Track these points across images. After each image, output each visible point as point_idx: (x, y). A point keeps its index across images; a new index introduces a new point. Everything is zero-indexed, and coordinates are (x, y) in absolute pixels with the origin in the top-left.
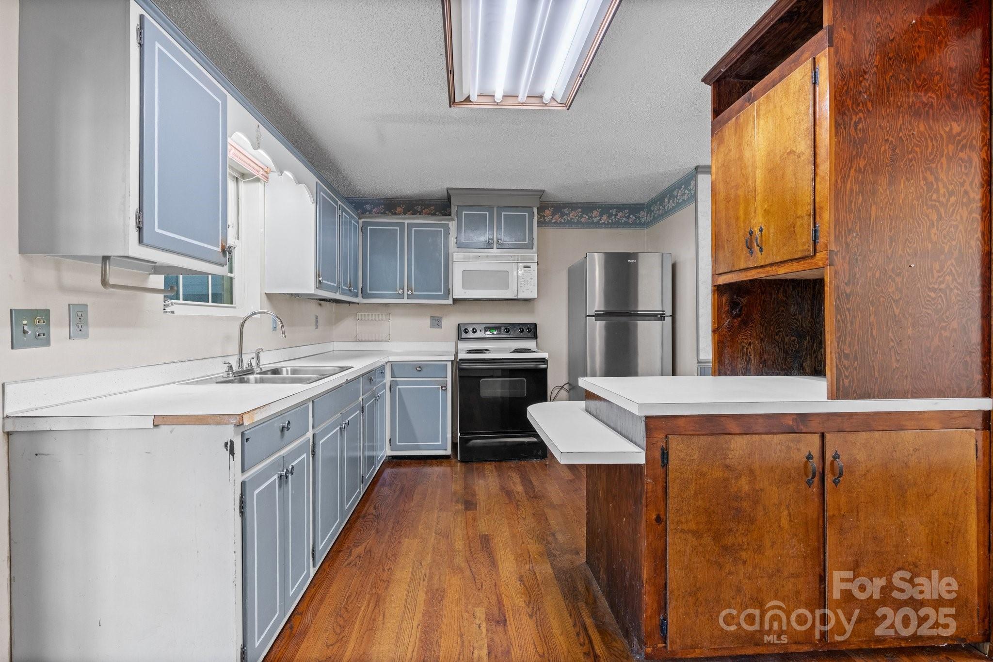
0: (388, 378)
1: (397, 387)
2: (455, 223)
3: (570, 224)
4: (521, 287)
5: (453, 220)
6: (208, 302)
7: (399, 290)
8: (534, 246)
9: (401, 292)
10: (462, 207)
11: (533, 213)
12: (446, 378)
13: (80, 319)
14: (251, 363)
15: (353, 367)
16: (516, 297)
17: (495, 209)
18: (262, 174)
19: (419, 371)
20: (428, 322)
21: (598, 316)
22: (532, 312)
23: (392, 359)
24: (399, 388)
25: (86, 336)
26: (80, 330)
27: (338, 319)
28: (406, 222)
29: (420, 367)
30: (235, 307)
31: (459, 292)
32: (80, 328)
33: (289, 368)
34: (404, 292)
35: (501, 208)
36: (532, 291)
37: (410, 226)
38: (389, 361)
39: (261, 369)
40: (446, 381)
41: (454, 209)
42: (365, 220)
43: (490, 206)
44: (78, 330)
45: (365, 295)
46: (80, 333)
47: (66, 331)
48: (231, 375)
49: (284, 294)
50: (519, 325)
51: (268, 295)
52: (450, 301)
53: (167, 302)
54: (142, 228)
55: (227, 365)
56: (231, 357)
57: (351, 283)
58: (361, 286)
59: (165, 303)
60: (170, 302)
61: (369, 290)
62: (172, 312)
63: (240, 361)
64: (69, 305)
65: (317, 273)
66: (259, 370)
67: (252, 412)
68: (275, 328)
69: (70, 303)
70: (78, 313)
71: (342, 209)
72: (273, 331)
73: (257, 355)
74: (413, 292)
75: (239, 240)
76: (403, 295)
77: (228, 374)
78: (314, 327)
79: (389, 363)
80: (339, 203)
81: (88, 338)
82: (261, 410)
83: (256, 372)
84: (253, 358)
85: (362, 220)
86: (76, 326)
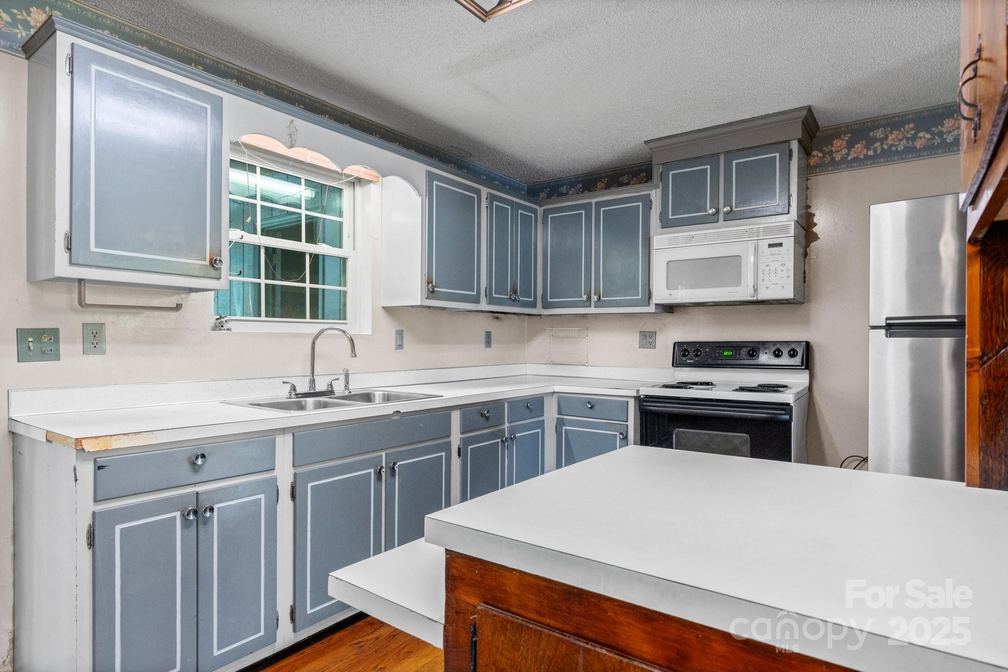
1: (564, 428)
2: (659, 191)
3: (889, 155)
4: (763, 280)
5: (656, 187)
6: (260, 316)
7: (584, 295)
8: (791, 209)
9: (584, 297)
10: (668, 165)
11: (791, 151)
12: (627, 421)
13: (95, 336)
14: (331, 384)
15: (442, 396)
16: (755, 298)
17: (722, 157)
19: (591, 408)
20: (635, 338)
21: (893, 328)
22: (806, 321)
23: (557, 388)
24: (566, 430)
25: (103, 353)
27: (532, 335)
28: (594, 201)
29: (590, 403)
30: (346, 324)
31: (662, 294)
32: (95, 345)
33: (381, 393)
34: (589, 298)
35: (730, 154)
36: (783, 287)
37: (599, 205)
38: (554, 393)
39: (350, 392)
40: (626, 426)
41: (657, 172)
42: (546, 207)
43: (713, 155)
44: (93, 346)
46: (95, 348)
47: (80, 347)
48: (293, 396)
49: (412, 306)
50: (774, 345)
51: (387, 309)
52: (652, 309)
53: (222, 320)
54: (70, 248)
55: (289, 385)
56: (298, 378)
57: (517, 290)
58: (542, 293)
59: (219, 321)
60: (226, 319)
61: (550, 299)
62: (228, 330)
63: (313, 382)
64: (83, 324)
65: (426, 280)
66: (347, 393)
67: (105, 438)
68: (400, 346)
69: (84, 322)
70: (93, 331)
71: (492, 198)
72: (396, 349)
73: (347, 376)
74: (602, 299)
75: (354, 250)
76: (589, 302)
77: (290, 395)
78: (483, 346)
79: (555, 395)
80: (485, 191)
81: (105, 354)
82: (131, 437)
83: (337, 395)
84: (338, 379)
85: (543, 208)
86: (91, 343)
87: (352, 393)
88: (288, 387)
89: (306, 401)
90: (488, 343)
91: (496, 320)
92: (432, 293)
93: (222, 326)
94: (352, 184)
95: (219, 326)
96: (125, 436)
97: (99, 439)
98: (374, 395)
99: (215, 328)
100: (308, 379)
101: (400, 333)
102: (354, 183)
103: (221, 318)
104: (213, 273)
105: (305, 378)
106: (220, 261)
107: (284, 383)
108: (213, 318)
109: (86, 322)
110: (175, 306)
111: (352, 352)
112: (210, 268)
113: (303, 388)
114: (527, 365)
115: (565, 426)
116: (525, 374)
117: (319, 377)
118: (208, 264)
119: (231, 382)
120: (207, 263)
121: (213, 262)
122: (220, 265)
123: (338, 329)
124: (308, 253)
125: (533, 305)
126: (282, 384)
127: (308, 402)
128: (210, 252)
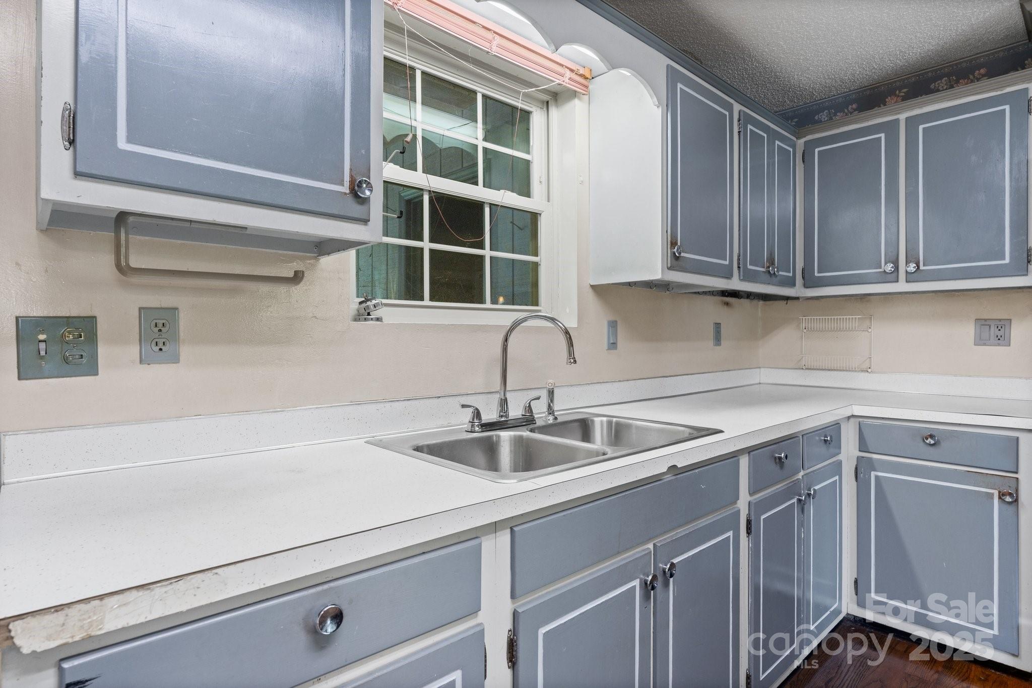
0: (849, 451)
1: (873, 474)
6: (422, 299)
7: (886, 263)
9: (889, 267)
13: (160, 331)
14: (530, 406)
15: (721, 432)
18: (570, 79)
19: (931, 445)
20: (969, 331)
23: (858, 410)
24: (877, 477)
25: (175, 359)
26: (161, 349)
27: (769, 328)
28: (902, 117)
29: (931, 436)
30: (541, 311)
32: (161, 345)
33: (605, 419)
34: (897, 268)
37: (912, 123)
38: (853, 416)
39: (556, 418)
40: (1013, 481)
42: (809, 137)
44: (157, 349)
45: (810, 282)
46: (161, 353)
47: (134, 351)
48: (477, 429)
51: (597, 288)
53: (369, 303)
54: (73, 140)
55: (471, 410)
56: (481, 396)
57: (774, 260)
58: (802, 265)
59: (364, 305)
60: (374, 302)
61: (819, 272)
62: (378, 319)
63: (504, 403)
64: (140, 309)
65: (669, 239)
66: (551, 420)
67: (82, 606)
68: (613, 345)
69: (141, 306)
70: (157, 321)
71: (745, 120)
72: (609, 349)
73: (551, 393)
74: (922, 267)
75: (549, 201)
76: (894, 275)
77: (472, 426)
78: (711, 343)
79: (852, 420)
80: (737, 107)
81: (179, 362)
82: (158, 591)
83: (539, 423)
84: (538, 398)
85: (802, 141)
86: (154, 343)
87: (560, 420)
88: (468, 414)
89: (499, 437)
90: (718, 339)
91: (725, 307)
92: (676, 262)
93: (369, 314)
94: (545, 104)
95: (364, 314)
96: (141, 593)
97: (67, 611)
98: (593, 421)
99: (358, 318)
100: (496, 398)
101: (613, 325)
102: (548, 102)
103: (367, 300)
104: (356, 210)
105: (490, 396)
106: (368, 184)
107: (463, 406)
108: (354, 303)
109: (144, 306)
110: (291, 275)
111: (570, 355)
112: (350, 200)
113: (490, 415)
114: (762, 370)
115: (875, 470)
116: (758, 382)
117: (513, 394)
118: (348, 191)
119: (382, 405)
120: (345, 189)
121: (356, 188)
122: (368, 193)
123: (545, 316)
124: (487, 203)
125: (791, 283)
126: (460, 408)
127: (502, 439)
128: (351, 170)
